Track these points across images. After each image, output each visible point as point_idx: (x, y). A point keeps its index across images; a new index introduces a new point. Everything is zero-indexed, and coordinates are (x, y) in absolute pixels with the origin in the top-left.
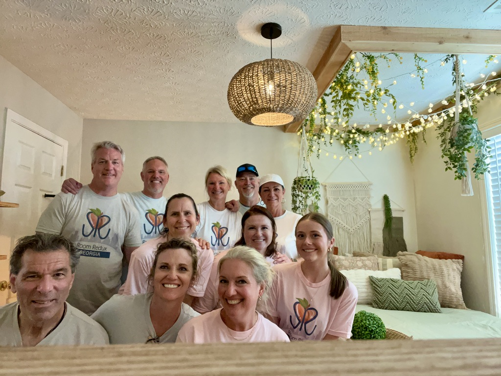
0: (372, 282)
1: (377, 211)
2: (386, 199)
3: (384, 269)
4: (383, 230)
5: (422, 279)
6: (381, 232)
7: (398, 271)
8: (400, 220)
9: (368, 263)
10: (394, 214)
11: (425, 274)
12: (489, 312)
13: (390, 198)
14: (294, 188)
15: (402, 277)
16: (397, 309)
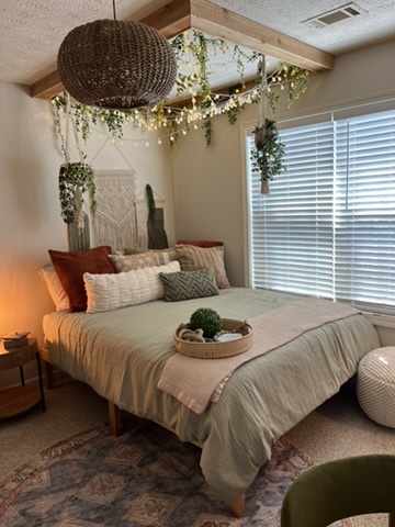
0: (162, 277)
1: (141, 202)
2: (148, 188)
3: (163, 264)
4: (148, 223)
5: (200, 268)
6: (146, 225)
7: (177, 263)
8: (161, 210)
9: (148, 259)
10: (157, 206)
11: (202, 264)
12: (244, 286)
13: (153, 189)
14: (61, 179)
15: (182, 269)
16: (188, 299)
